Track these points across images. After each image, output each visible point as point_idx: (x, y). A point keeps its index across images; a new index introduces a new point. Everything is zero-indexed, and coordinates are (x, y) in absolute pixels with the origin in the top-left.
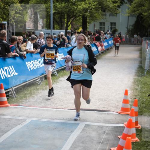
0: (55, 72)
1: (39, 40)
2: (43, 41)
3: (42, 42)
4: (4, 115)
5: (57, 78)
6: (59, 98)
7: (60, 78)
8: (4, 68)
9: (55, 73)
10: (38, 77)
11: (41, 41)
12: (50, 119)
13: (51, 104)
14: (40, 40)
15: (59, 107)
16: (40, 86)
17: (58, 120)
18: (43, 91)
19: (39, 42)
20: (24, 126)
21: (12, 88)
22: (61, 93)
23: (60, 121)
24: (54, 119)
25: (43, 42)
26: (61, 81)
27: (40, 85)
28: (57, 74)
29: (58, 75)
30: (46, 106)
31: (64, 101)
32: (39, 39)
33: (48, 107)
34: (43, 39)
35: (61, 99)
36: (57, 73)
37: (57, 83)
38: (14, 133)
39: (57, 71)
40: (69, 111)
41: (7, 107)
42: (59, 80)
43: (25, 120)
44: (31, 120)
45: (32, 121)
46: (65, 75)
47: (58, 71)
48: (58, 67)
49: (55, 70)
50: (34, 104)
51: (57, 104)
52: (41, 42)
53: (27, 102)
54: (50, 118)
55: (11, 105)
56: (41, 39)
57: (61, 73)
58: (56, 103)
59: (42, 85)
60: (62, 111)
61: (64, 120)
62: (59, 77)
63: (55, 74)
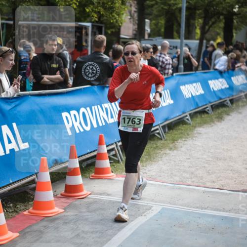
0: (187, 116)
1: (160, 56)
2: (167, 57)
3: (167, 60)
4: (108, 195)
5: (191, 128)
6: (204, 167)
7: (196, 129)
8: (103, 105)
9: (188, 119)
10: (159, 125)
11: (163, 58)
12: (197, 208)
13: (191, 178)
14: (163, 56)
15: (208, 184)
16: (162, 142)
17: (214, 210)
18: (170, 152)
19: (161, 59)
20: (151, 219)
21: (116, 143)
22: (205, 157)
23: (219, 212)
24: (205, 209)
25: (169, 61)
26: (200, 133)
27: (161, 139)
28: (190, 121)
29: (191, 123)
30: (182, 181)
31: (215, 173)
32: (161, 53)
33: (188, 182)
34: (167, 55)
35: (208, 169)
36: (190, 119)
37: (194, 138)
38: (134, 232)
39: (190, 114)
40: (230, 193)
41: (110, 179)
42: (195, 132)
43: (150, 208)
44: (161, 207)
45: (163, 209)
46: (205, 123)
47: (192, 116)
48: (192, 109)
49: (187, 114)
50: (160, 176)
51: (204, 179)
52: (164, 60)
53: (146, 171)
54: (198, 205)
55: (117, 176)
56: (165, 55)
57: (198, 120)
58: (201, 175)
59: (166, 140)
60: (217, 192)
61: (227, 212)
62: (195, 127)
63: (187, 121)
